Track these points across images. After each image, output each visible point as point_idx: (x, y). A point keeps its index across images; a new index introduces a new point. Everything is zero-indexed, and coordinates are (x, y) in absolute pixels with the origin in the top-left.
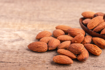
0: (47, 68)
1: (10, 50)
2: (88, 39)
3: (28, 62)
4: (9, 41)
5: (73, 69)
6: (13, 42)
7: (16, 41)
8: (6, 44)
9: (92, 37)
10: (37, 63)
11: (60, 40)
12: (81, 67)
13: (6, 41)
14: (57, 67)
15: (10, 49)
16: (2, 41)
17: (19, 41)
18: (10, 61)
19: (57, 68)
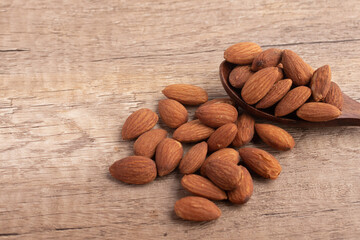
0: (165, 235)
1: (70, 184)
2: (247, 130)
3: (119, 220)
4: (60, 151)
5: (221, 231)
6: (69, 151)
7: (77, 148)
8: (54, 161)
9: (256, 122)
10: (139, 221)
11: (181, 142)
12: (239, 220)
13: (53, 151)
14: (186, 229)
15: (69, 180)
16: (43, 151)
17: (82, 146)
18: (79, 224)
19: (186, 232)
